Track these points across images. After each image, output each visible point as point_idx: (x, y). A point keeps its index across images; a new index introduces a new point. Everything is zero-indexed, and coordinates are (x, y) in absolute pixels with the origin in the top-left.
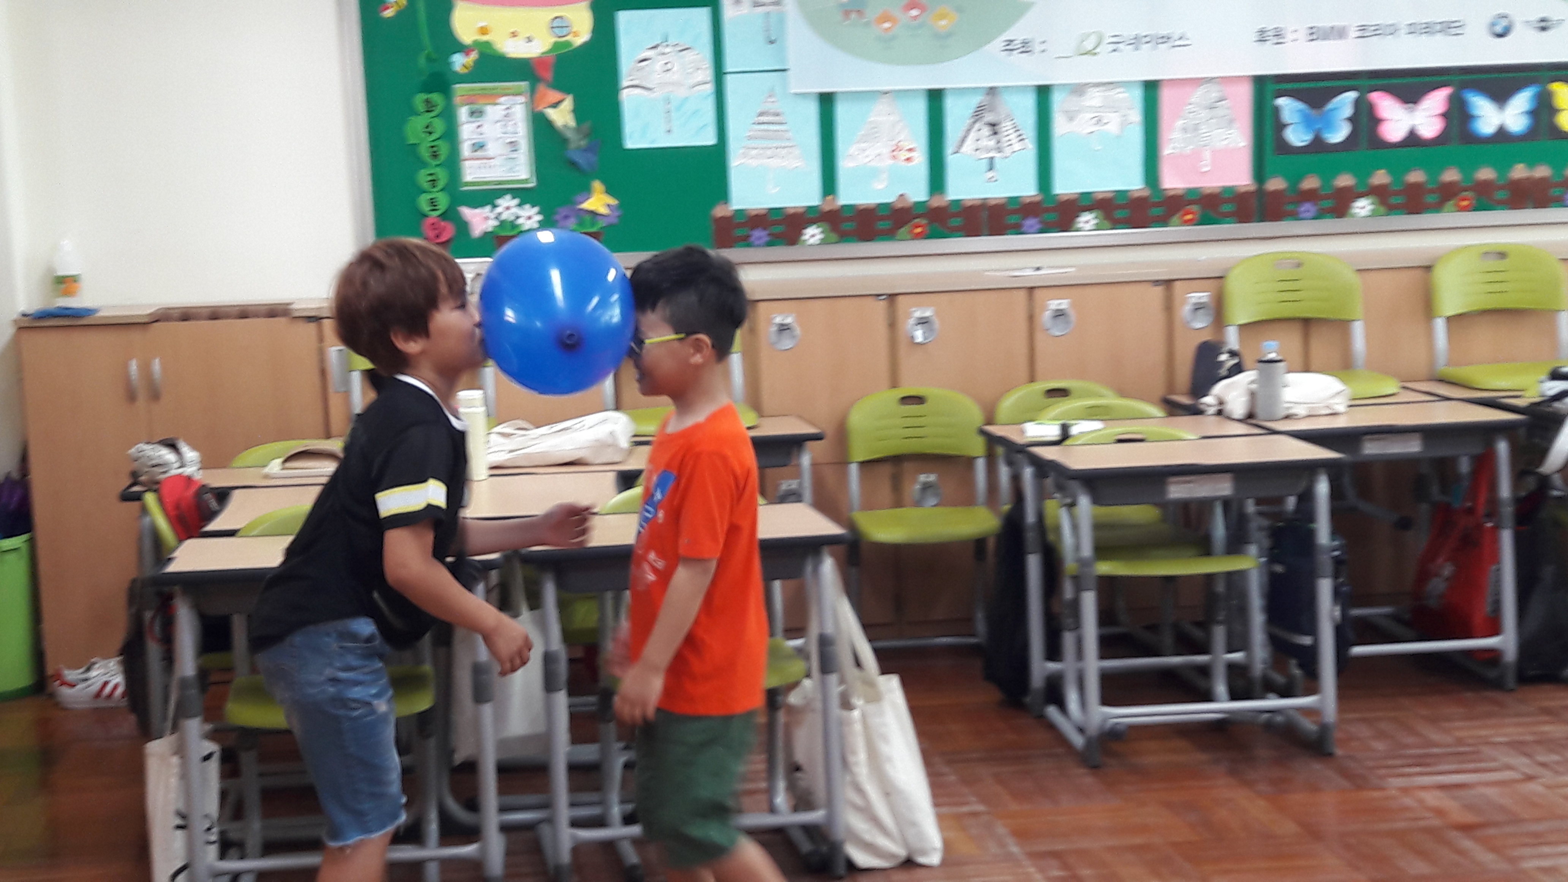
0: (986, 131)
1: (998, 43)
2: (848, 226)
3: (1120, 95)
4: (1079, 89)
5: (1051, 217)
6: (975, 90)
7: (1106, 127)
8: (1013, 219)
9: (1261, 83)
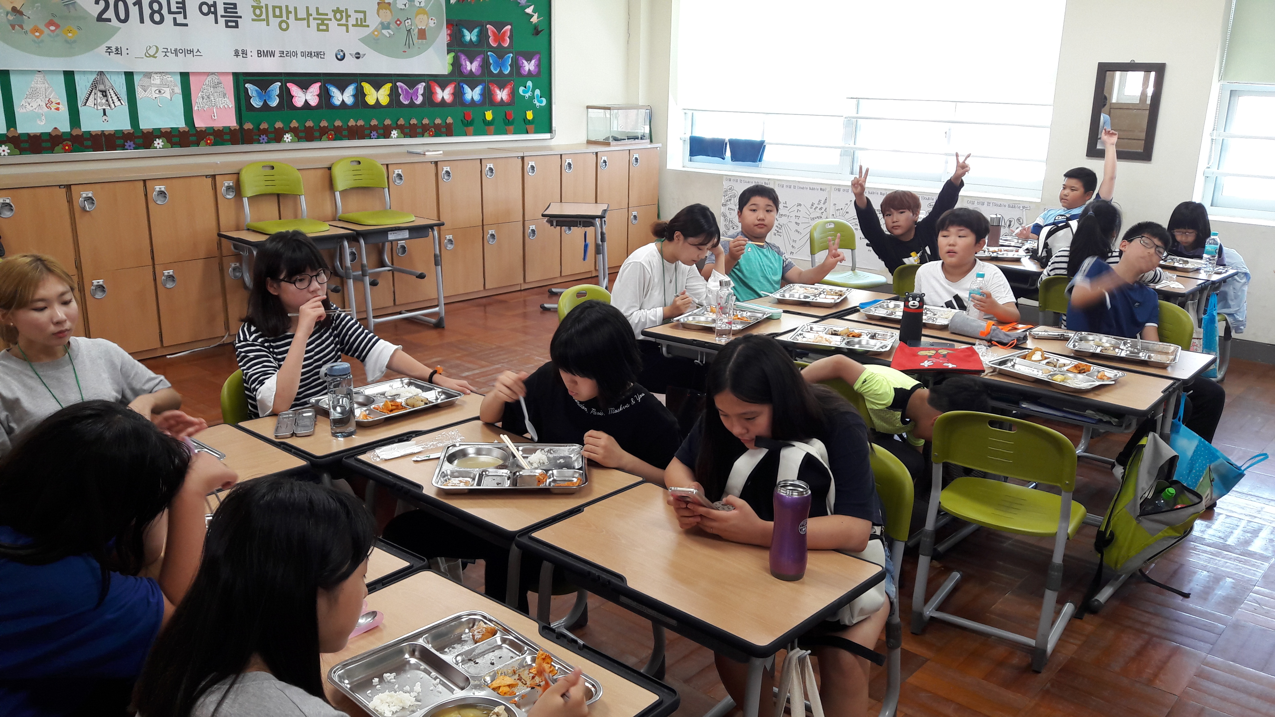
0: (100, 94)
1: (103, 48)
2: (26, 145)
3: (169, 78)
4: (148, 75)
5: (140, 141)
6: (91, 72)
7: (163, 95)
8: (119, 142)
9: (236, 75)
